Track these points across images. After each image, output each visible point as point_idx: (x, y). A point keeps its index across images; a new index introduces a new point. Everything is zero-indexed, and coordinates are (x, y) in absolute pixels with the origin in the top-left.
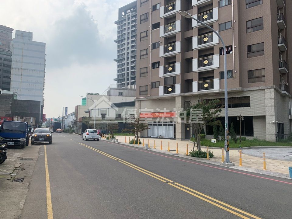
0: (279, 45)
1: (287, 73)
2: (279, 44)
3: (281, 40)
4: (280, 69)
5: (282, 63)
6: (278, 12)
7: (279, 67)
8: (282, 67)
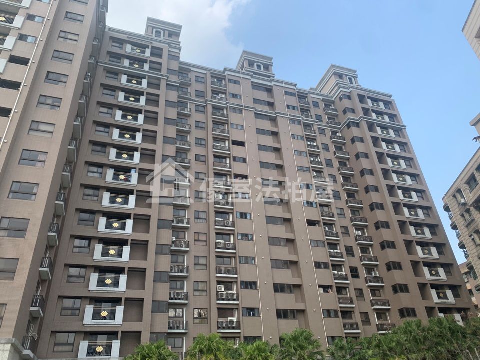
0: (41, 269)
1: (41, 318)
2: (41, 267)
3: (47, 262)
4: (32, 309)
5: (37, 299)
6: (53, 220)
7: (32, 307)
8: (35, 306)
